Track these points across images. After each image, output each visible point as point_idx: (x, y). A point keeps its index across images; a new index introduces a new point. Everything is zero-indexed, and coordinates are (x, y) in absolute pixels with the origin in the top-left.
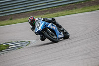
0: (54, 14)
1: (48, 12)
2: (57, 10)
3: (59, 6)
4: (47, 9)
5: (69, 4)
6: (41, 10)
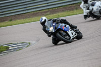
1: (49, 13)
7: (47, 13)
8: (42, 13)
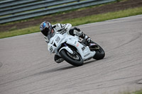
0: (23, 29)
1: (15, 27)
2: (28, 25)
3: (30, 18)
4: (12, 23)
5: (44, 15)
6: (4, 25)
7: (12, 28)
8: (4, 27)
